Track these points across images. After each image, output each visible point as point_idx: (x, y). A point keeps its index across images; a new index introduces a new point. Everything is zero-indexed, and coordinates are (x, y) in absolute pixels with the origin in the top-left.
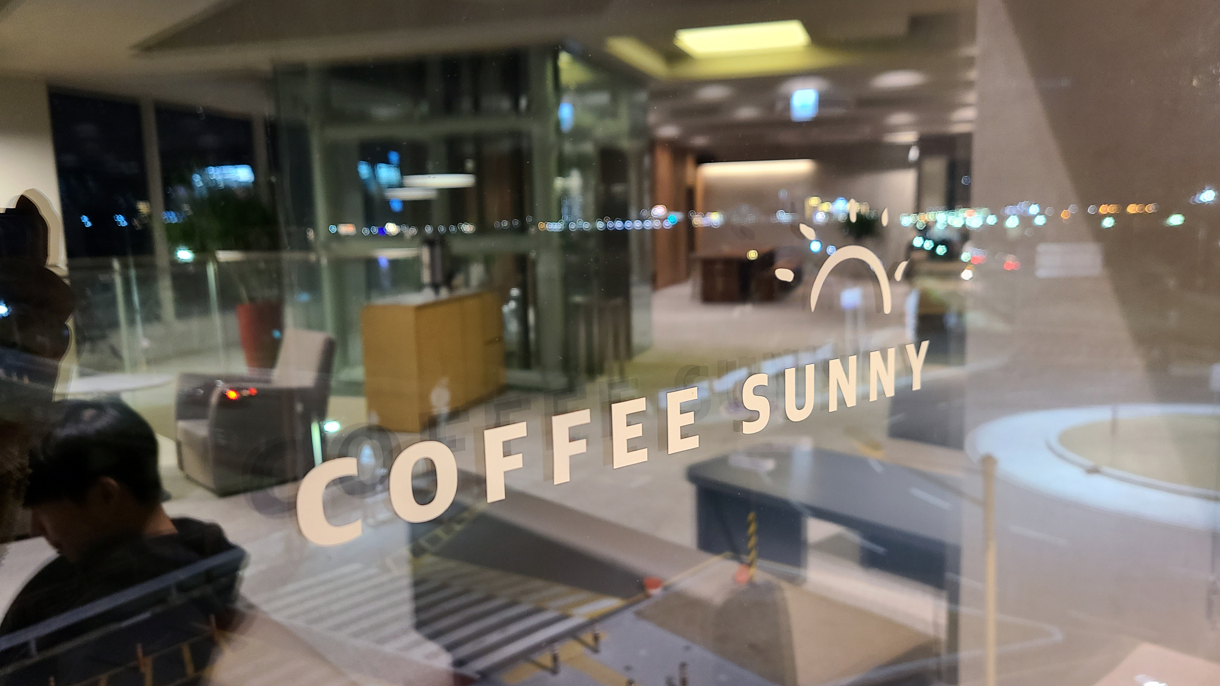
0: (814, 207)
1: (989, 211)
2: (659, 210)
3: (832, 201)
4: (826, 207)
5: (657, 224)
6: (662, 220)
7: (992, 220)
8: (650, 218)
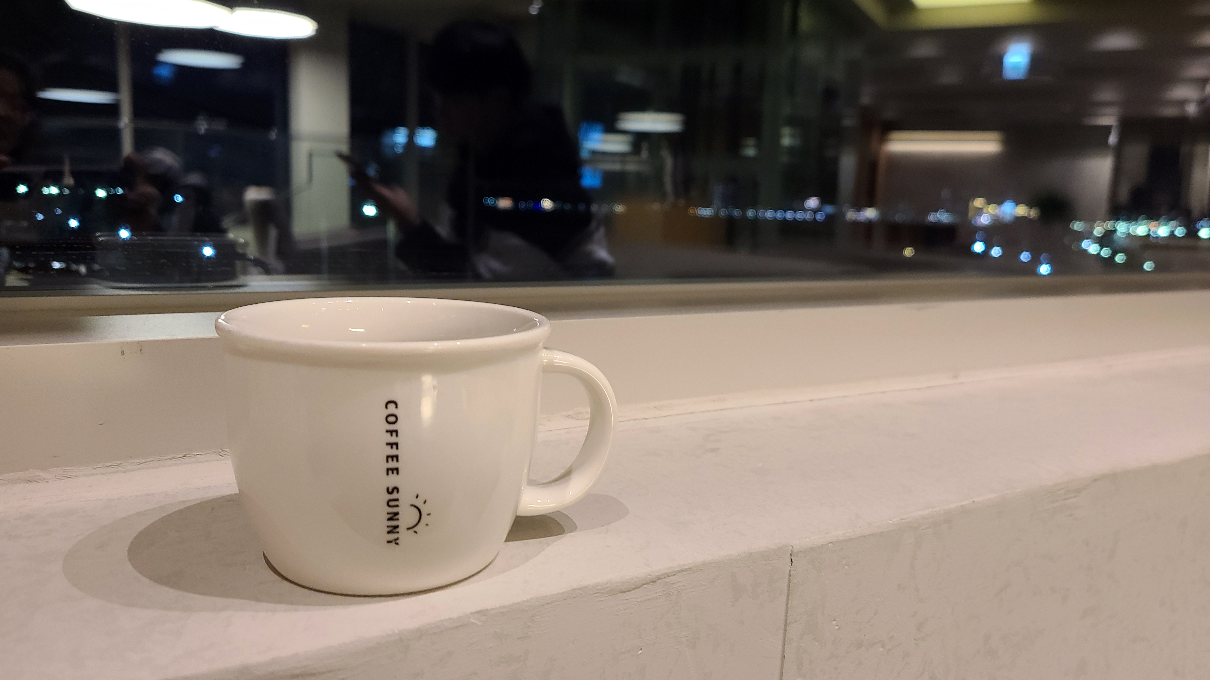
0: (979, 208)
1: (1178, 223)
2: (812, 202)
3: (1000, 203)
4: (992, 209)
5: (808, 216)
6: (815, 211)
7: (1180, 232)
8: (805, 210)
